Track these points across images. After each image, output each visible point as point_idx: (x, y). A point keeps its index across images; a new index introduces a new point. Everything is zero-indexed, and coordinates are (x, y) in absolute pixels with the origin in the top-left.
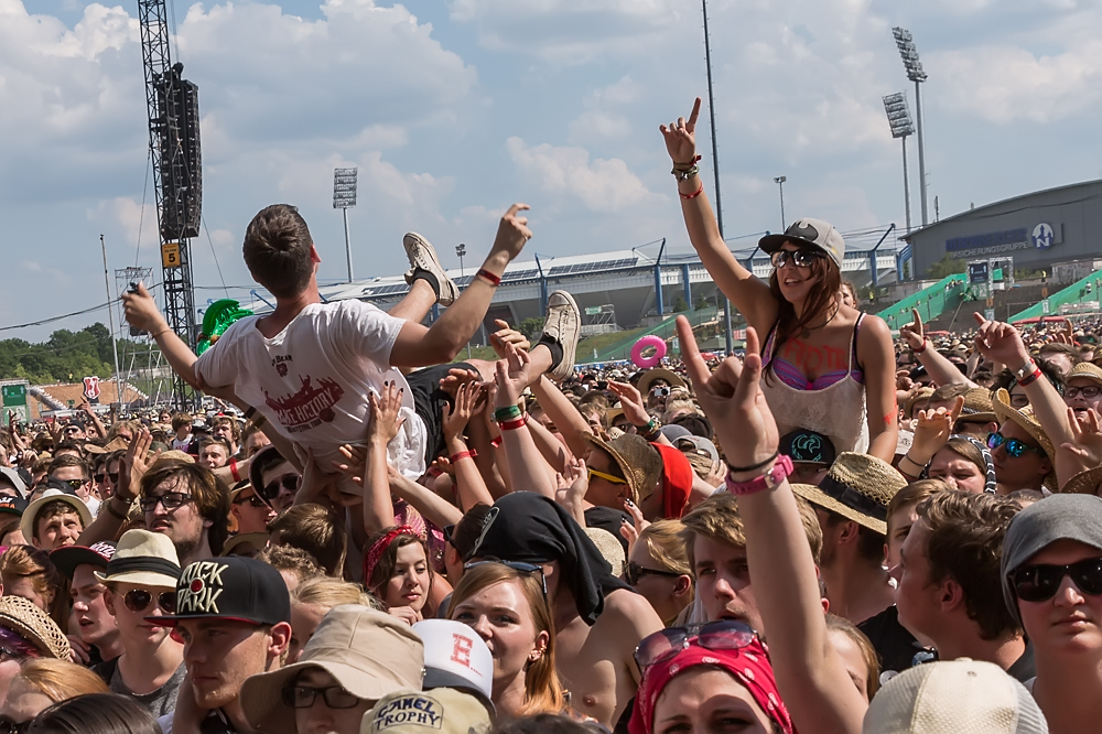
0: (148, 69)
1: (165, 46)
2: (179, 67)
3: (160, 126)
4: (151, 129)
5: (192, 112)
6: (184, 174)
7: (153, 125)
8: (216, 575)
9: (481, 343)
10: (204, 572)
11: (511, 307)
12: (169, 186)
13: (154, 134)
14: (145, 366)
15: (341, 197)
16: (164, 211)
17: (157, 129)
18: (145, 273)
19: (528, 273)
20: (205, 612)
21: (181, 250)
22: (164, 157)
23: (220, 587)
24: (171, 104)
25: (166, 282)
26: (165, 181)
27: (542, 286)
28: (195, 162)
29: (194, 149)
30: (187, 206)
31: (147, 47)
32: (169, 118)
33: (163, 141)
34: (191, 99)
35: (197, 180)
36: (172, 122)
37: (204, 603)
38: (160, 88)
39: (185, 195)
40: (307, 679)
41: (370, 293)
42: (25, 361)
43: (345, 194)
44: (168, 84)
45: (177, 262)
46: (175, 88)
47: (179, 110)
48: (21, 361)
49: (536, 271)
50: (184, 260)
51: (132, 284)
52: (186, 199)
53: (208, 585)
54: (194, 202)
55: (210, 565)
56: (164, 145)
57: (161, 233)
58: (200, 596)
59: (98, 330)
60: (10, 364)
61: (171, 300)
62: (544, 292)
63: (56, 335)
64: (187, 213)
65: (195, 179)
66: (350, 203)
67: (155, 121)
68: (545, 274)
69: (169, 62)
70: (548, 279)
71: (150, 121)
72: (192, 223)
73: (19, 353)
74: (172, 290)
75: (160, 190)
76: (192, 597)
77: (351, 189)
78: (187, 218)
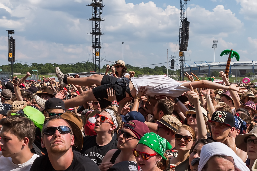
0: (181, 18)
1: (184, 14)
2: (187, 18)
3: (182, 29)
4: (180, 30)
5: (188, 27)
6: (185, 39)
7: (180, 29)
8: (225, 115)
9: (239, 77)
10: (222, 114)
11: (246, 70)
12: (182, 41)
13: (180, 31)
14: (172, 75)
15: (214, 46)
16: (181, 45)
17: (181, 30)
18: (175, 57)
19: (250, 64)
20: (221, 122)
21: (183, 53)
22: (182, 35)
23: (225, 117)
24: (184, 25)
25: (179, 59)
26: (181, 40)
27: (253, 66)
28: (188, 37)
29: (188, 34)
30: (185, 45)
31: (181, 14)
32: (184, 28)
33: (182, 32)
34: (188, 25)
35: (188, 40)
36: (184, 29)
37: (221, 120)
38: (182, 22)
39: (185, 43)
40: (250, 138)
41: (218, 65)
42: (149, 72)
43: (215, 45)
44: (184, 22)
45: (182, 55)
46: (185, 22)
47: (186, 27)
48: (149, 71)
49: (252, 63)
50: (183, 55)
51: (172, 59)
52: (185, 44)
53: (223, 116)
54: (187, 44)
55: (224, 113)
56: (182, 33)
57: (180, 50)
58: (221, 118)
59: (164, 67)
60: (147, 72)
61: (180, 62)
62: (253, 68)
63: (156, 67)
64: (185, 46)
65: (187, 40)
66: (216, 47)
67: (181, 28)
68: (254, 64)
69: (185, 17)
70: (254, 65)
71: (180, 28)
72: (186, 48)
73: (149, 70)
74: (180, 61)
75: (180, 42)
76: (219, 118)
77: (216, 44)
78: (185, 47)
